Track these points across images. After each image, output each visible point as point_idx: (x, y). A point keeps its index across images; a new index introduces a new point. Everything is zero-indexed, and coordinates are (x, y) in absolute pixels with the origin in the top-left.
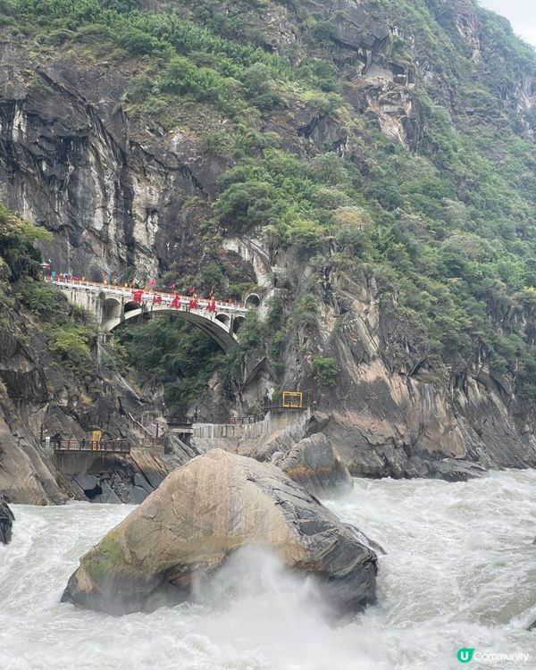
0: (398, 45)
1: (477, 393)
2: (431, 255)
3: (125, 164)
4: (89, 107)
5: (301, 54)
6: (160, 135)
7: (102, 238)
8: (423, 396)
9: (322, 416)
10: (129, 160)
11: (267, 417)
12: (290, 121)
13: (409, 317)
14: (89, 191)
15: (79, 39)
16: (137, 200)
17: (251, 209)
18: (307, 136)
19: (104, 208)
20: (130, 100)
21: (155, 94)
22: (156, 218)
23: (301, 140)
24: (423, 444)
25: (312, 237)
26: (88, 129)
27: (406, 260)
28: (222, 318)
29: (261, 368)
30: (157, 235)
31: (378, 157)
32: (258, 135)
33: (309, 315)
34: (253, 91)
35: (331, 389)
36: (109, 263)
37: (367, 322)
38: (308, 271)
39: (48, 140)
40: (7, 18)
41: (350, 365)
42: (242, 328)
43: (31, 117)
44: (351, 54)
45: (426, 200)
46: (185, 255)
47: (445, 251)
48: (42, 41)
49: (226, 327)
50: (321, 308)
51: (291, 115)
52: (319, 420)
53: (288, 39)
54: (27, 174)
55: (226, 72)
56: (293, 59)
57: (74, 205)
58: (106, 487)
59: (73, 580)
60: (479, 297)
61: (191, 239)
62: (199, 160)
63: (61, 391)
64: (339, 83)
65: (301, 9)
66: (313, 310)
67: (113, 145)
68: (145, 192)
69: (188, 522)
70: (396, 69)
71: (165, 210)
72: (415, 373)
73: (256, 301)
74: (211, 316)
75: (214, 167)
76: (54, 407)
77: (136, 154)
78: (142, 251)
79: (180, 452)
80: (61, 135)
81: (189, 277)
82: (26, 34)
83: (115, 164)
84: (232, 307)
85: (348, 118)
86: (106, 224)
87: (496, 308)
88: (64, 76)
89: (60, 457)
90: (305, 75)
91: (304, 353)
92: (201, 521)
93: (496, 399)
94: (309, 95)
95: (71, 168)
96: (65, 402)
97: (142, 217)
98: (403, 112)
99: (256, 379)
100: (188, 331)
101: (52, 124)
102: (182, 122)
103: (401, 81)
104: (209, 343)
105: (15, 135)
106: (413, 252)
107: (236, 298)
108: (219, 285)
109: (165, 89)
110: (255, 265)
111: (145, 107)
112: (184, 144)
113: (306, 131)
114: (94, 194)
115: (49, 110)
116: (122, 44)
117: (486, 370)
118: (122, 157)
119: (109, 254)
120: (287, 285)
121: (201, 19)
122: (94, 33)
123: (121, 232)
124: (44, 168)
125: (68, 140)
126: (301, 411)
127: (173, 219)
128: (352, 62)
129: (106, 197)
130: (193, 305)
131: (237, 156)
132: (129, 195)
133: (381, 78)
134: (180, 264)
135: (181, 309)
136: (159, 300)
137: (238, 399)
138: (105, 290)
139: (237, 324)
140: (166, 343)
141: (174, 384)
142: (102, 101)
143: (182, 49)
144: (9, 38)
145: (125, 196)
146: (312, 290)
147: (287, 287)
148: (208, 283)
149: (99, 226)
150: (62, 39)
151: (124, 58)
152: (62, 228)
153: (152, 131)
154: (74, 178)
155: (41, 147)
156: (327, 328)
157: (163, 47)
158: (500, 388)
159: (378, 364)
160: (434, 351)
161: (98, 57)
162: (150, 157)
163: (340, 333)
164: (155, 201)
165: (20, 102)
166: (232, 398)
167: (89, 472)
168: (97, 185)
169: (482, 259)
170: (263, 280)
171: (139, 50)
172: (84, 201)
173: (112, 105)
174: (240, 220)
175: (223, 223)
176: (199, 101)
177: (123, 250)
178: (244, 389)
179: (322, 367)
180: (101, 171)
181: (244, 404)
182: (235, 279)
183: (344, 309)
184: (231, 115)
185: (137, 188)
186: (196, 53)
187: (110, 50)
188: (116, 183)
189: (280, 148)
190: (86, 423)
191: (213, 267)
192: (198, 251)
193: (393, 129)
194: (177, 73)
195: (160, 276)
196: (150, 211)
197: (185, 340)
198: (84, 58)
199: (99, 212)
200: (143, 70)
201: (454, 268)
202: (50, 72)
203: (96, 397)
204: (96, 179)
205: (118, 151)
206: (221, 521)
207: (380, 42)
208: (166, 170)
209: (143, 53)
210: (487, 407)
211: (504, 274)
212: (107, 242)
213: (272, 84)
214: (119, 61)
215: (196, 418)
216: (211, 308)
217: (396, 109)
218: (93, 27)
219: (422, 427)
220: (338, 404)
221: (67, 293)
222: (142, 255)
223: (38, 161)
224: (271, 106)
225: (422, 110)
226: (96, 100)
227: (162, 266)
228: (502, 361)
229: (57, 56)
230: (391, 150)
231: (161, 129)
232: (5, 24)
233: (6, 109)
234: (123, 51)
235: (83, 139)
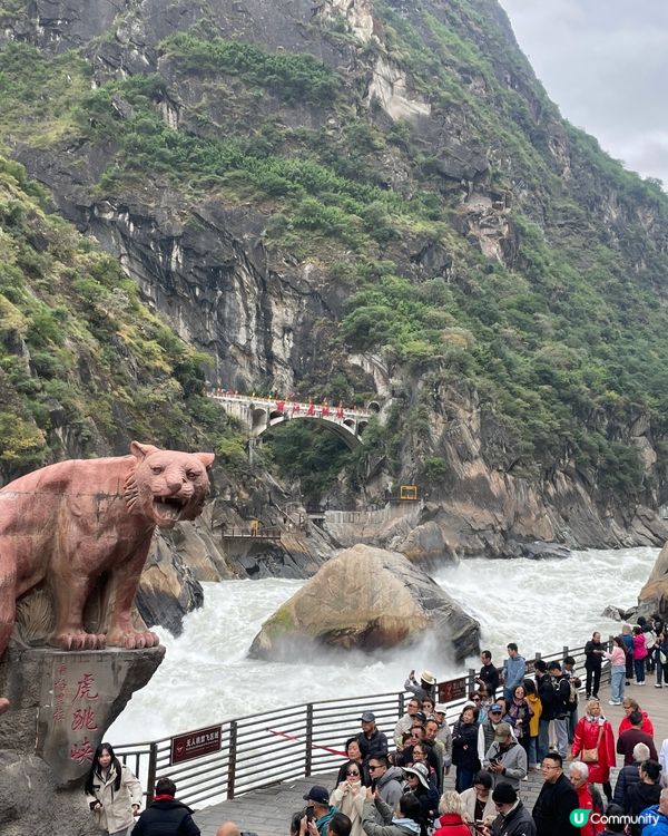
0: (496, 176)
1: (564, 485)
2: (525, 366)
3: (265, 290)
4: (235, 242)
5: (413, 190)
6: (294, 265)
7: (246, 351)
8: (517, 490)
9: (433, 506)
10: (268, 286)
11: (388, 506)
12: (404, 251)
13: (505, 423)
14: (234, 312)
15: (225, 184)
16: (275, 320)
17: (372, 330)
18: (418, 263)
19: (247, 326)
20: (270, 235)
21: (289, 230)
22: (291, 335)
23: (413, 266)
24: (518, 529)
25: (425, 357)
26: (234, 260)
27: (504, 373)
28: (349, 423)
29: (382, 465)
30: (292, 349)
31: (479, 278)
32: (377, 264)
33: (422, 421)
34: (372, 225)
35: (440, 483)
36: (251, 372)
37: (470, 428)
38: (420, 385)
39: (201, 270)
40: (165, 166)
41: (456, 463)
42: (365, 432)
43: (188, 251)
44: (455, 185)
45: (521, 315)
46: (316, 367)
47: (537, 361)
48: (194, 185)
49: (352, 430)
50: (432, 415)
51: (405, 245)
52: (431, 510)
53: (401, 177)
54: (183, 298)
55: (349, 210)
56: (405, 195)
57: (222, 323)
58: (262, 565)
59: (257, 641)
60: (565, 400)
61: (321, 354)
62: (327, 287)
63: (226, 488)
64: (445, 211)
65: (412, 147)
66: (425, 417)
67: (255, 274)
68: (282, 314)
69: (341, 599)
70: (495, 197)
71: (299, 329)
72: (510, 470)
73: (377, 408)
74: (340, 422)
75: (340, 293)
76: (220, 502)
77: (275, 281)
78: (279, 363)
79: (317, 536)
80: (212, 265)
81: (320, 386)
82: (182, 179)
83: (256, 289)
84: (357, 414)
85: (454, 244)
86: (249, 340)
87: (581, 410)
88: (214, 215)
89: (227, 543)
90: (416, 208)
91: (418, 453)
92: (350, 598)
93: (581, 489)
94: (419, 227)
95: (220, 292)
96: (228, 498)
97: (280, 334)
98: (500, 234)
99: (377, 474)
100: (319, 432)
101: (204, 256)
102: (312, 253)
103: (499, 207)
104: (338, 443)
105: (174, 266)
106: (509, 365)
107: (360, 404)
108: (346, 395)
109: (298, 226)
110: (375, 377)
111: (282, 242)
112: (314, 273)
113: (417, 259)
114: (239, 315)
115: (202, 244)
116: (261, 187)
117: (572, 464)
118: (263, 284)
119: (252, 365)
120: (403, 395)
121: (327, 161)
122: (236, 177)
123: (262, 346)
124: (197, 293)
125: (217, 269)
126: (415, 502)
127: (306, 336)
128: (454, 191)
129: (249, 317)
130: (325, 413)
131: (359, 283)
132: (269, 316)
133: (481, 204)
134: (313, 375)
135: (315, 416)
136: (298, 409)
137: (362, 491)
138: (254, 402)
139: (361, 427)
140: (300, 442)
141: (308, 478)
142: (246, 236)
143: (312, 190)
144: (167, 183)
145: (265, 317)
146: (424, 400)
147: (403, 396)
148: (336, 391)
149: (243, 342)
150: (211, 184)
151: (264, 199)
152: (212, 343)
153: (287, 262)
154: (222, 301)
155: (195, 276)
156: (437, 433)
157: (296, 189)
158: (584, 480)
159: (480, 461)
160: (527, 451)
161: (241, 199)
162: (286, 284)
163: (446, 437)
164: (290, 321)
165: (178, 238)
166: (358, 489)
167: (250, 554)
168: (241, 307)
169: (570, 367)
170: (382, 390)
171: (276, 192)
172: (230, 321)
173: (253, 240)
174: (362, 338)
175: (347, 341)
176: (326, 235)
177: (263, 362)
178: (368, 482)
179: (433, 465)
180: (245, 295)
181: (368, 495)
182: (358, 389)
183: (451, 417)
184: (354, 246)
185: (275, 310)
186: (324, 193)
187: (251, 193)
188: (257, 306)
189: (395, 275)
190: (244, 514)
191: (340, 379)
192: (327, 365)
193: (492, 250)
194: (308, 212)
195: (295, 385)
196: (286, 330)
197: (317, 440)
198: (232, 201)
199: (243, 329)
200: (279, 211)
201: (545, 377)
202: (202, 212)
203: (251, 492)
204: (240, 302)
205: (259, 279)
206: (365, 598)
207: (480, 174)
208: (298, 294)
209: (281, 194)
210: (572, 497)
211: (588, 380)
212: (250, 355)
213: (388, 218)
214: (259, 201)
215: (328, 507)
216: (340, 415)
217: (494, 231)
218: (237, 172)
219: (517, 515)
220: (446, 496)
221: (225, 405)
222: (279, 367)
223: (192, 287)
224: (387, 238)
225: (518, 231)
226: (241, 236)
227: (297, 376)
228: (585, 456)
229: (208, 198)
230: (490, 270)
231: (295, 260)
232: (164, 171)
233: (166, 244)
234: (263, 193)
235: (230, 269)
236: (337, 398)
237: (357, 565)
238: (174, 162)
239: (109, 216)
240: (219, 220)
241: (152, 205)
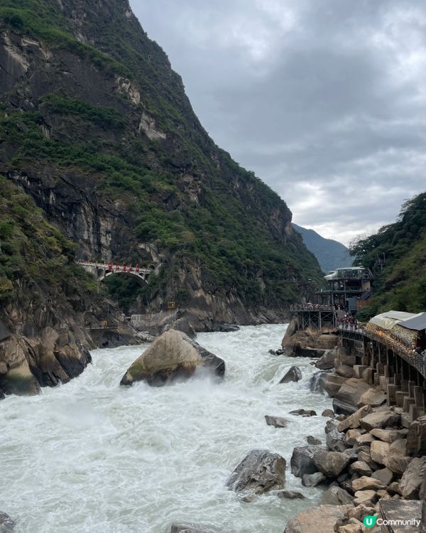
0: (195, 167)
1: (233, 299)
2: (215, 249)
3: (97, 214)
4: (81, 192)
5: (161, 170)
7: (88, 242)
8: (217, 302)
9: (183, 310)
10: (98, 212)
11: (161, 311)
12: (160, 197)
13: (211, 273)
14: (81, 224)
15: (75, 164)
16: (102, 228)
17: (150, 232)
18: (166, 203)
19: (88, 231)
20: (98, 189)
21: (108, 187)
22: (110, 235)
23: (164, 204)
24: (217, 319)
25: (175, 244)
26: (81, 200)
27: (207, 251)
29: (157, 293)
30: (111, 241)
31: (192, 210)
32: (149, 203)
33: (176, 273)
34: (145, 185)
35: (184, 300)
36: (90, 252)
37: (197, 275)
38: (174, 257)
39: (65, 204)
40: (45, 155)
41: (191, 291)
42: (149, 278)
43: (58, 195)
44: (178, 170)
45: (210, 227)
46: (123, 249)
47: (220, 246)
48: (60, 164)
49: (143, 278)
50: (180, 270)
51: (160, 195)
52: (182, 312)
53: (156, 165)
54: (55, 217)
55: (135, 178)
56: (158, 173)
57: (76, 229)
58: (109, 341)
59: (125, 377)
60: (232, 263)
61: (125, 243)
62: (127, 213)
63: (90, 306)
64: (174, 181)
65: (159, 152)
66: (177, 271)
67: (92, 206)
68: (105, 225)
70: (195, 176)
71: (114, 232)
72: (214, 293)
73: (153, 268)
74: (137, 274)
75: (133, 216)
76: (87, 313)
77: (101, 210)
78: (104, 247)
79: (130, 326)
80: (70, 202)
81: (125, 258)
82: (53, 161)
83: (92, 213)
84: (145, 270)
85: (180, 196)
87: (238, 267)
88: (70, 179)
89: (92, 332)
90: (163, 179)
91: (174, 287)
93: (239, 301)
94: (166, 187)
95: (74, 215)
96: (91, 311)
97: (105, 234)
98: (197, 192)
99: (155, 297)
100: (127, 279)
101: (66, 198)
102: (119, 198)
103: (196, 180)
104: (135, 283)
105: (51, 202)
106: (209, 247)
107: (145, 266)
109: (112, 185)
110: (152, 253)
112: (120, 207)
113: (166, 201)
114: (84, 225)
115: (65, 192)
116: (93, 166)
117: (236, 290)
118: (95, 211)
119: (91, 249)
120: (165, 262)
121: (123, 157)
122: (80, 162)
123: (96, 240)
124: (63, 215)
125: (73, 204)
126: (174, 309)
127: (117, 235)
128: (178, 172)
129: (89, 226)
130: (131, 270)
131: (142, 211)
132: (99, 226)
133: (189, 179)
134: (121, 253)
135: (126, 272)
136: (118, 269)
137: (148, 305)
138: (98, 266)
139: (147, 276)
140: (118, 284)
141: (122, 300)
142: (86, 189)
143: (117, 169)
144: (46, 163)
145: (97, 226)
146: (177, 264)
147: (166, 262)
148: (133, 260)
149: (86, 238)
150: (69, 164)
151: (95, 172)
153: (107, 201)
154: (75, 219)
155: (62, 207)
156: (182, 278)
157: (109, 168)
158: (240, 296)
159: (201, 290)
160: (220, 285)
161: (84, 171)
162: (107, 211)
163: (186, 279)
164: (109, 228)
165: (53, 189)
166: (146, 304)
167: (104, 336)
168: (85, 221)
169: (231, 249)
170: (155, 259)
171: (100, 169)
172: (79, 228)
173: (90, 191)
174: (145, 236)
175: (138, 237)
176: (125, 189)
177: (96, 247)
178: (151, 301)
179: (181, 292)
180: (86, 216)
181: (151, 307)
182: (145, 259)
183: (188, 271)
184: (138, 195)
185: (102, 223)
186: (123, 171)
187: (88, 169)
188: (93, 221)
189: (157, 208)
190: (99, 318)
191: (135, 254)
192: (128, 248)
193: (194, 198)
194: (116, 179)
195: (113, 257)
196: (108, 232)
197: (126, 283)
198: (79, 172)
200: (102, 177)
201: (223, 253)
202: (64, 177)
203: (101, 307)
204: (84, 218)
205: (93, 208)
207: (188, 166)
208: (113, 216)
210: (236, 304)
211: (239, 254)
213: (152, 183)
214: (92, 173)
216: (137, 271)
217: (194, 190)
218: (81, 160)
219: (217, 313)
220: (187, 306)
221: (84, 267)
222: (104, 249)
223: (60, 212)
224: (153, 191)
225: (204, 190)
226: (84, 189)
227: (114, 253)
228: (241, 286)
229: (67, 171)
230: (195, 207)
231: (111, 201)
232: (44, 157)
233: (47, 193)
234: (94, 170)
235: (79, 204)
236: (134, 263)
237: (171, 339)
238: (49, 153)
239: (17, 177)
240: (73, 181)
241: (39, 173)
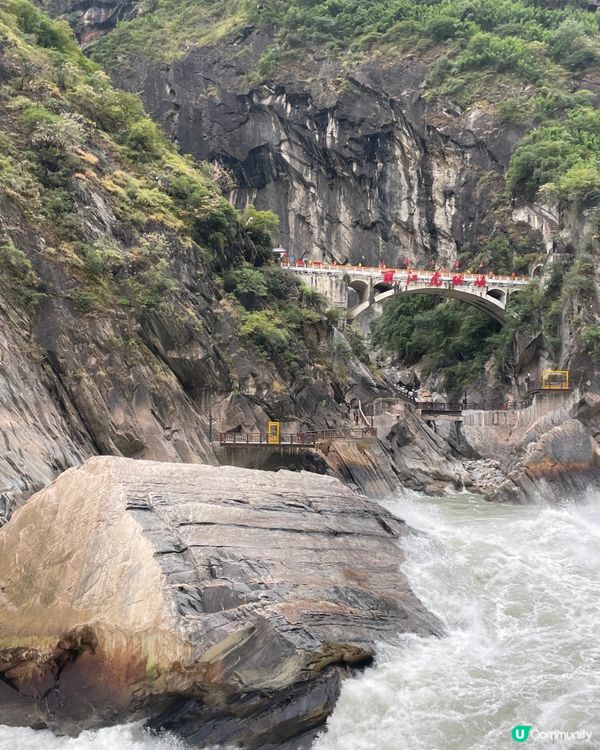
3: (426, 152)
4: (392, 101)
6: (457, 115)
7: (408, 229)
10: (429, 146)
14: (396, 185)
15: (387, 40)
16: (435, 185)
17: (537, 170)
19: (409, 199)
20: (430, 85)
21: (453, 75)
22: (453, 200)
25: (589, 187)
26: (393, 124)
28: (496, 294)
30: (454, 217)
32: (566, 97)
34: (563, 52)
36: (415, 252)
38: (586, 228)
39: (356, 141)
43: (342, 122)
46: (479, 233)
48: (355, 49)
49: (501, 304)
50: (599, 268)
54: (344, 178)
55: (533, 38)
57: (384, 201)
61: (484, 216)
62: (496, 132)
67: (414, 134)
68: (443, 176)
71: (461, 190)
73: (540, 272)
74: (481, 293)
75: (511, 136)
77: (434, 138)
78: (444, 237)
80: (367, 133)
82: (342, 47)
83: (417, 153)
84: (507, 280)
86: (411, 215)
88: (371, 76)
91: (578, 324)
95: (380, 165)
97: (441, 201)
101: (359, 125)
102: (481, 96)
105: (329, 142)
107: (522, 271)
108: (508, 260)
109: (464, 68)
110: (544, 233)
111: (444, 89)
112: (481, 119)
114: (400, 187)
115: (357, 111)
116: (426, 34)
118: (422, 144)
119: (416, 244)
120: (569, 249)
122: (399, 30)
123: (424, 219)
124: (354, 169)
125: (374, 137)
126: (567, 393)
127: (468, 198)
129: (411, 187)
130: (457, 282)
131: (538, 121)
132: (430, 181)
134: (474, 244)
135: (443, 287)
136: (415, 278)
137: (513, 382)
138: (350, 272)
139: (513, 299)
142: (405, 93)
143: (488, 25)
144: (326, 53)
145: (426, 180)
148: (496, 259)
149: (404, 218)
150: (371, 42)
151: (428, 47)
152: (374, 224)
153: (448, 112)
154: (383, 175)
155: (351, 149)
157: (467, 27)
161: (404, 51)
162: (447, 138)
164: (452, 184)
165: (332, 110)
168: (403, 177)
171: (443, 35)
172: (391, 195)
173: (412, 95)
174: (526, 189)
175: (514, 192)
176: (499, 71)
177: (427, 239)
179: (598, 339)
180: (406, 163)
181: (520, 388)
182: (522, 251)
184: (534, 80)
185: (437, 174)
186: (502, 26)
187: (415, 43)
188: (418, 172)
189: (590, 106)
192: (489, 228)
196: (448, 194)
197: (466, 321)
198: (391, 56)
199: (405, 203)
200: (442, 54)
202: (359, 76)
204: (401, 175)
205: (418, 138)
208: (464, 148)
209: (447, 37)
212: (413, 232)
213: (588, 40)
214: (423, 51)
215: (465, 404)
216: (481, 284)
222: (444, 241)
223: (350, 163)
224: (585, 63)
226: (398, 93)
227: (460, 248)
229: (366, 59)
231: (458, 110)
232: (324, 41)
233: (320, 119)
234: (428, 41)
235: (389, 135)
238: (336, 31)
239: (267, 102)
240: (377, 81)
241: (309, 80)
